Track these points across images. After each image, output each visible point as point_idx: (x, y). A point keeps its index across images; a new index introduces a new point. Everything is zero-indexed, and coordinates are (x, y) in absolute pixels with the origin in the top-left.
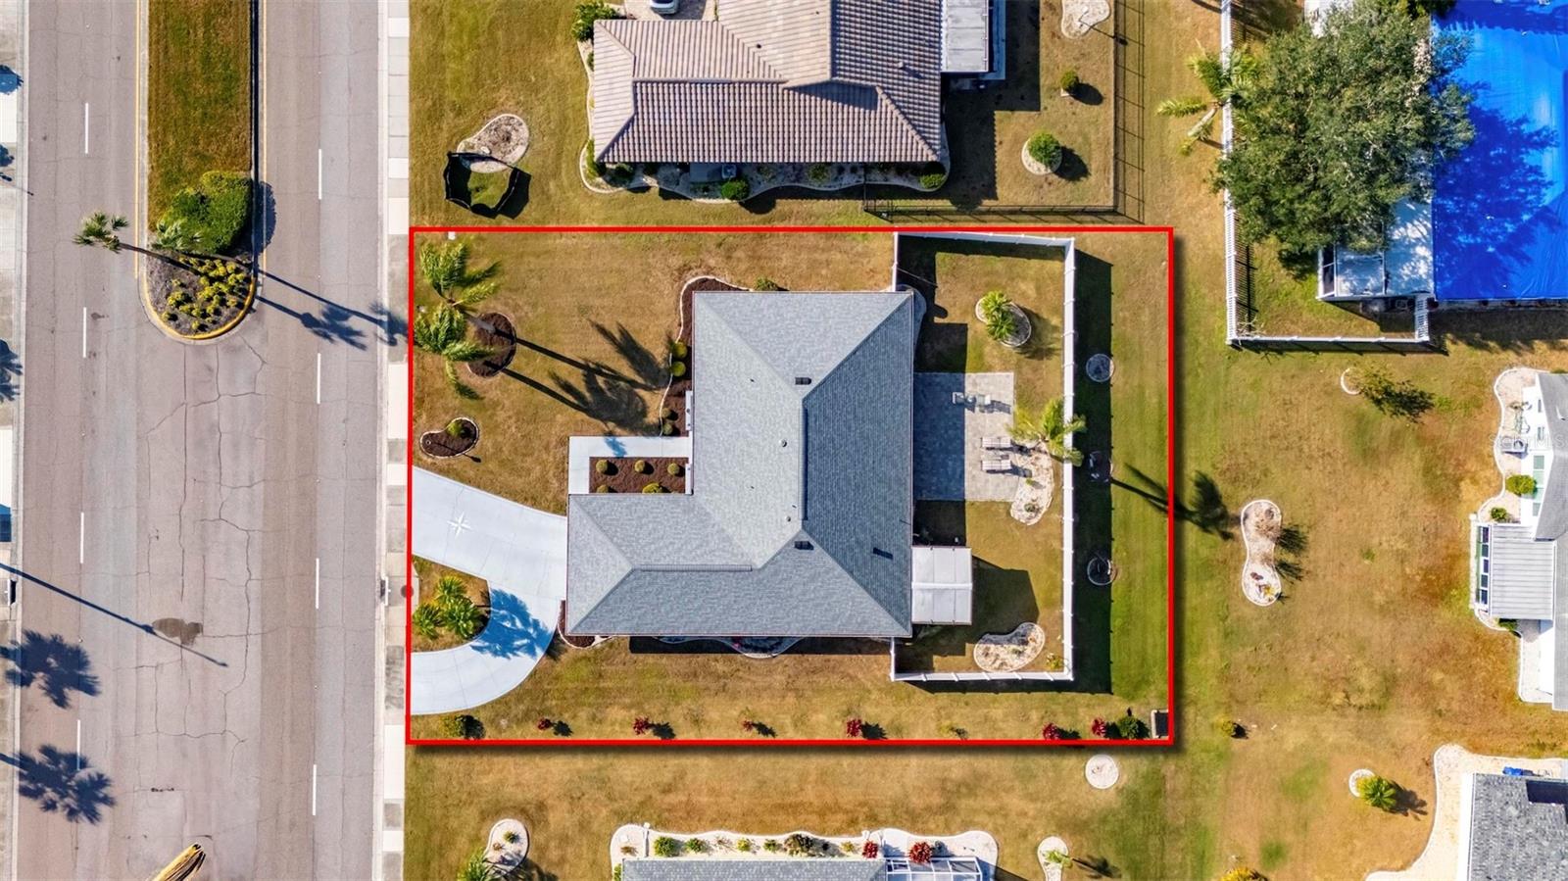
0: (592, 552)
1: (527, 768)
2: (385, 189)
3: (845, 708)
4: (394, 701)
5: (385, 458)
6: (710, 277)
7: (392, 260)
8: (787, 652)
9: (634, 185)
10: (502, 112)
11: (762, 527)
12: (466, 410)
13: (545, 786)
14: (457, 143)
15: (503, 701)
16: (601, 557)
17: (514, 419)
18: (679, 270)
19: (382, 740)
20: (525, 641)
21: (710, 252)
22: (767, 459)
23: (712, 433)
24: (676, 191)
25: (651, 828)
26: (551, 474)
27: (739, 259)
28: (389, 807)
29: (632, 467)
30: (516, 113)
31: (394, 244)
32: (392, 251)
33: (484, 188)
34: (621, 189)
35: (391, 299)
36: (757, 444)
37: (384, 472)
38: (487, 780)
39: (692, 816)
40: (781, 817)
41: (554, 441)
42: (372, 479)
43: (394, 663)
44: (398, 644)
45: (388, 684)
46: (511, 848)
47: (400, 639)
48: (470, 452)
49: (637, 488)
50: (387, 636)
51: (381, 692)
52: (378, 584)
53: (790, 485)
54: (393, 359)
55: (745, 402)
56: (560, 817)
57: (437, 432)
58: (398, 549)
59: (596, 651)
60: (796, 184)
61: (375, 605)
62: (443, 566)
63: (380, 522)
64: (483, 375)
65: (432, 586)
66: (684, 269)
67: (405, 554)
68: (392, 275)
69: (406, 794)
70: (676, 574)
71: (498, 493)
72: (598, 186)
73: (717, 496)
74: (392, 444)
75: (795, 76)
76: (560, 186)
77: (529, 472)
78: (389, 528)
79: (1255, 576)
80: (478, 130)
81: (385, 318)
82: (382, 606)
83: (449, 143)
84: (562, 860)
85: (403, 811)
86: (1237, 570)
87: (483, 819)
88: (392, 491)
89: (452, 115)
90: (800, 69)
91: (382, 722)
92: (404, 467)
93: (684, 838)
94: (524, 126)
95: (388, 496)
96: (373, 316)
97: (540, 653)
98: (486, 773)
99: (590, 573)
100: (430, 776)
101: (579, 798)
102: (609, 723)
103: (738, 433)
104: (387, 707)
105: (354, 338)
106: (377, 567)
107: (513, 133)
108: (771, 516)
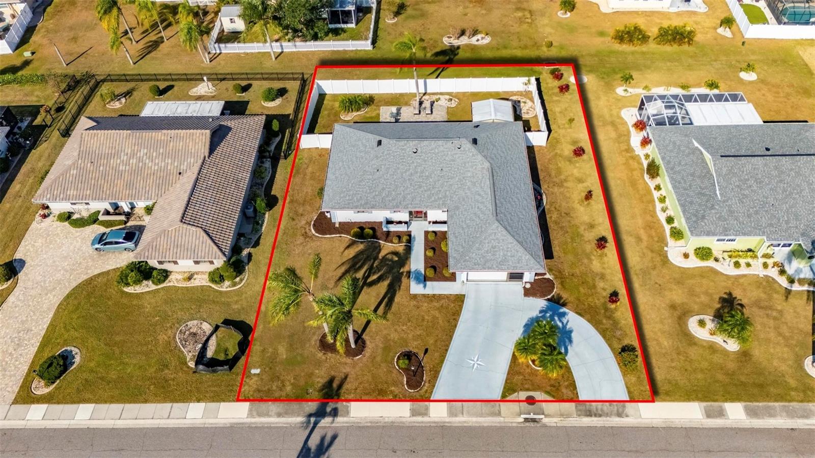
0: (487, 252)
1: (648, 317)
2: (211, 421)
3: (568, 163)
4: (620, 410)
5: (426, 419)
6: (313, 223)
7: (268, 415)
8: (540, 186)
9: (246, 260)
10: (175, 337)
11: (465, 163)
12: (389, 359)
13: (657, 305)
14: (189, 367)
15: (603, 333)
16: (491, 245)
17: (397, 327)
18: (305, 238)
19: (654, 421)
20: (556, 318)
21: (296, 224)
22: (425, 161)
23: (409, 197)
24: (256, 239)
25: (667, 246)
26: (436, 304)
27: (304, 210)
28: (709, 415)
29: (430, 258)
30: (178, 328)
31: (255, 413)
32: (260, 415)
33: (226, 350)
34: (247, 268)
35: (298, 416)
36: (416, 167)
37: (436, 420)
38: (666, 343)
39: (652, 225)
40: (641, 187)
41: (414, 303)
42: (442, 429)
43: (590, 411)
44: (574, 408)
45: (607, 415)
46: (710, 325)
47: (570, 406)
48: (421, 356)
49: (445, 255)
50: (569, 416)
51: (615, 421)
52: (527, 424)
53: (439, 146)
54: (347, 413)
55: (391, 175)
56: (677, 295)
57: (405, 379)
58: (497, 408)
59: (556, 278)
60: (264, 186)
61: (545, 426)
62: (508, 374)
63: (476, 422)
64: (364, 347)
65: (525, 382)
66: (305, 235)
67: (501, 403)
68: (279, 415)
69: (693, 400)
70: (497, 201)
71: (451, 337)
72: (241, 280)
73: (448, 193)
74: (414, 413)
75: (202, 151)
76: (236, 302)
77: (434, 317)
78: (481, 415)
79: (478, 40)
80: (182, 352)
81: (313, 420)
82: (546, 420)
83: (186, 372)
84: (706, 293)
85: (709, 403)
86: (475, 46)
87: (695, 344)
88: (452, 413)
89: (166, 371)
90: (200, 147)
91: (639, 420)
92: (432, 404)
93: (667, 228)
94: (189, 323)
95: (456, 416)
96: (309, 429)
97: (564, 310)
98: (659, 344)
99: (502, 254)
100: (674, 382)
101: (660, 285)
102: (603, 271)
103: (409, 179)
104: (627, 416)
105: (326, 444)
106: (514, 425)
107: (191, 330)
108: (459, 157)
